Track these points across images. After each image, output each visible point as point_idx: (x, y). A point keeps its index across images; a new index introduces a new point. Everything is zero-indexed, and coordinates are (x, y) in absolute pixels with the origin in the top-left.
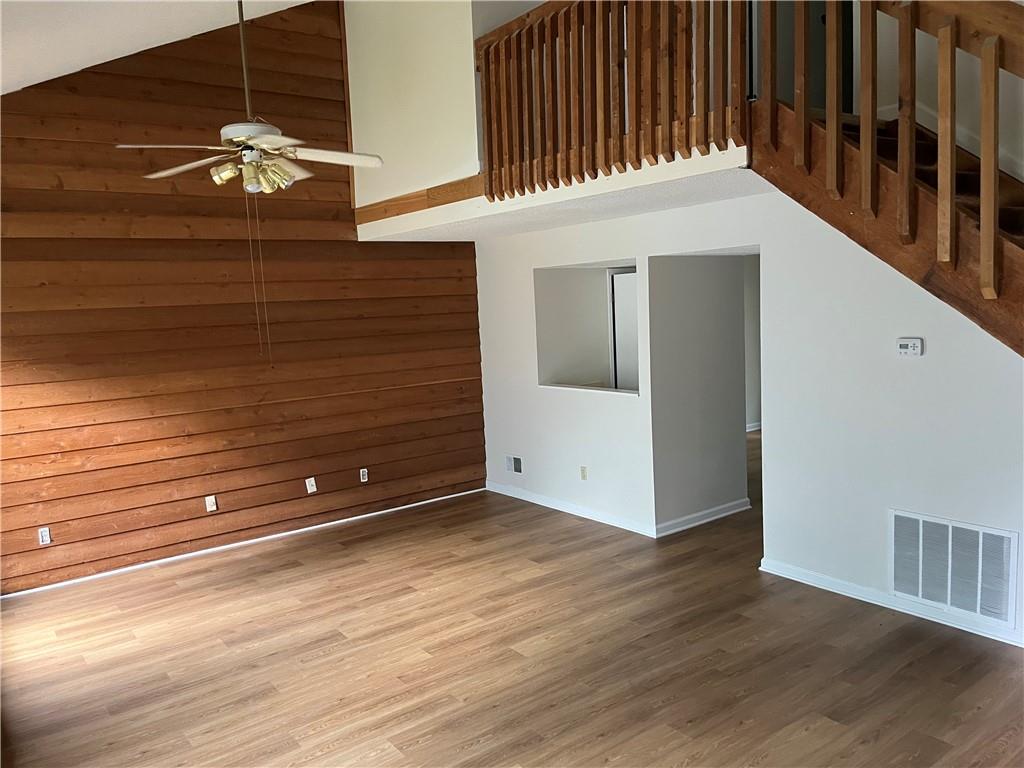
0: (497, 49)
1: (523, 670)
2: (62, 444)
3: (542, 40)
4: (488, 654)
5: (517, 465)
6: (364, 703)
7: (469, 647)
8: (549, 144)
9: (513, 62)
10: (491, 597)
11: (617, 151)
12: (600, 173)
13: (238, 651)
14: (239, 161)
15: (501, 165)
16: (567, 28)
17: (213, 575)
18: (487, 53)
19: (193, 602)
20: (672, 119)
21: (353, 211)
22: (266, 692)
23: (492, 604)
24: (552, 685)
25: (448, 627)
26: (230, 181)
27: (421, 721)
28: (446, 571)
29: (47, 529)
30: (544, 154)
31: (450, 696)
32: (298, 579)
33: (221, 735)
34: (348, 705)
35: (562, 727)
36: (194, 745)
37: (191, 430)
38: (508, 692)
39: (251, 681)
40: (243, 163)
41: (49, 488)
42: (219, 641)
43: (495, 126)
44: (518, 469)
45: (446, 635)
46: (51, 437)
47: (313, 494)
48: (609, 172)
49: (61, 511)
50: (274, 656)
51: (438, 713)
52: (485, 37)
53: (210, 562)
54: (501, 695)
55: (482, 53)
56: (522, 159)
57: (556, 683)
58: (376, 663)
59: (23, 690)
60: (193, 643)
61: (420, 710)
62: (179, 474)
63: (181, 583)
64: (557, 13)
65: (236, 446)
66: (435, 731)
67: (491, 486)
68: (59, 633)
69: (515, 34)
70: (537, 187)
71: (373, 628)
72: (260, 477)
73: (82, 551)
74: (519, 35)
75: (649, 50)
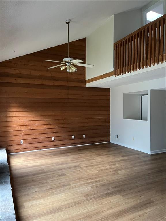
0: (119, 45)
1: (120, 177)
2: (27, 124)
3: (129, 42)
4: (112, 173)
5: (118, 137)
6: (84, 179)
7: (107, 171)
8: (129, 63)
9: (122, 47)
10: (112, 162)
11: (145, 63)
12: (141, 68)
13: (58, 167)
14: (66, 65)
15: (118, 68)
16: (135, 39)
17: (53, 153)
18: (116, 45)
19: (49, 157)
20: (159, 55)
21: (85, 81)
22: (64, 175)
23: (112, 163)
24: (127, 180)
25: (103, 167)
26: (64, 69)
27: (97, 184)
28: (101, 157)
29: (22, 141)
30: (128, 65)
31: (104, 180)
32: (70, 155)
33: (55, 181)
34: (81, 179)
35: (129, 189)
36: (49, 182)
37: (51, 123)
38: (116, 180)
39: (61, 172)
40: (67, 66)
41: (24, 132)
42: (54, 165)
43: (117, 60)
44: (118, 138)
45: (102, 168)
46: (25, 122)
47: (74, 139)
48: (143, 68)
49: (25, 137)
50: (65, 169)
51: (101, 183)
52: (116, 42)
53: (52, 151)
54: (115, 181)
55: (115, 46)
56: (123, 67)
57: (128, 180)
58: (87, 172)
59: (16, 170)
60: (49, 164)
61: (97, 182)
62: (48, 132)
63: (47, 154)
64: (132, 36)
65: (59, 127)
66: (100, 186)
67: (111, 141)
68: (23, 160)
69: (123, 41)
70: (126, 72)
71: (86, 166)
72: (63, 134)
73: (28, 146)
74: (124, 41)
75: (154, 41)
